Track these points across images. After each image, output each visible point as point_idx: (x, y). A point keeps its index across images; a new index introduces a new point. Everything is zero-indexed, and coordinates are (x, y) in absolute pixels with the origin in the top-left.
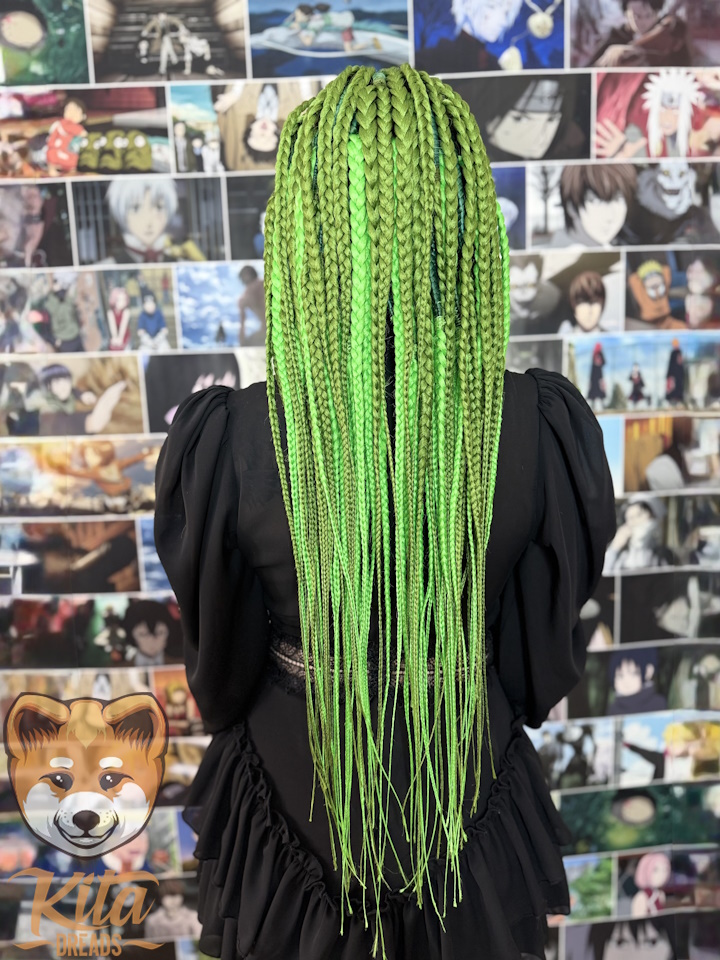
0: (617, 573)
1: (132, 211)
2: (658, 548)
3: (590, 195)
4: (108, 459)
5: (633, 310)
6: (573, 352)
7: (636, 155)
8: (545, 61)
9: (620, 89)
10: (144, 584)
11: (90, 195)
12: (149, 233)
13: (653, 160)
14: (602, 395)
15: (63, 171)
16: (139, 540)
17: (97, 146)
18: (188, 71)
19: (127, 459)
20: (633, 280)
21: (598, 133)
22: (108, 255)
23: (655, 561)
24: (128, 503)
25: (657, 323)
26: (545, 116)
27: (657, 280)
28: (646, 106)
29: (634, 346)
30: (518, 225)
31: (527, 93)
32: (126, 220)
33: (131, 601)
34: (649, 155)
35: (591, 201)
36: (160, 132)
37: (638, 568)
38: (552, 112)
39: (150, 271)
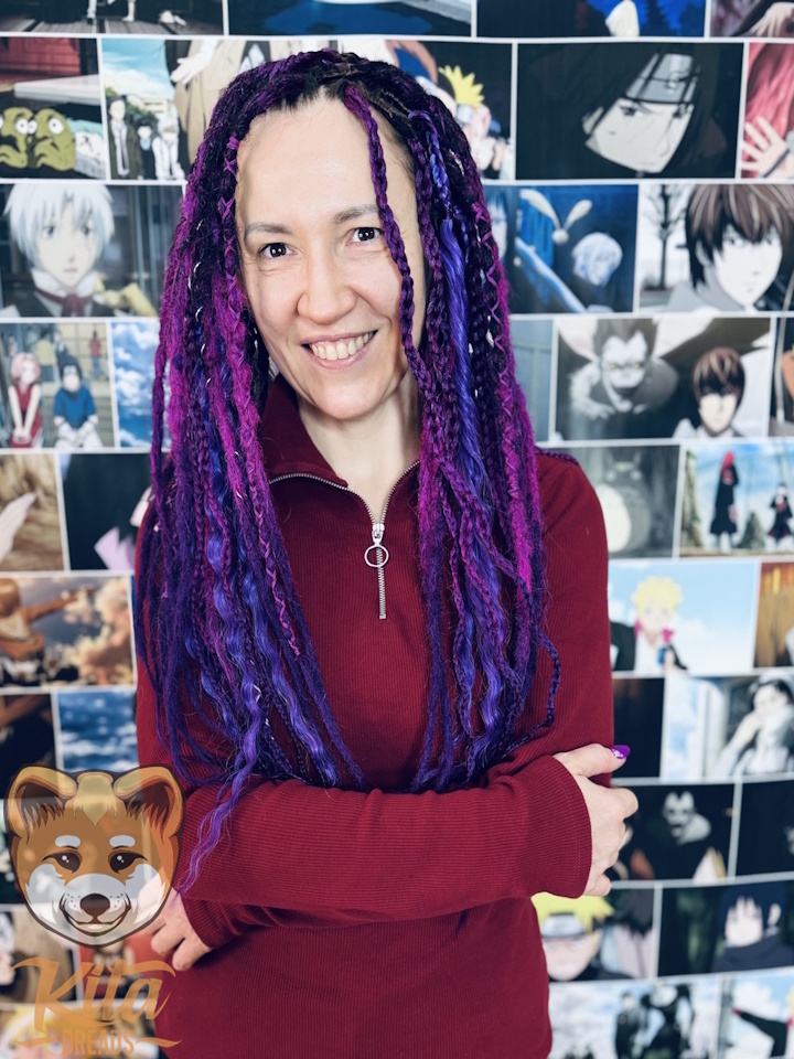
1: (44, 236)
3: (731, 233)
4: (10, 606)
6: (692, 463)
8: (675, 25)
9: (784, 71)
12: (71, 270)
14: (731, 529)
16: (57, 722)
18: (130, 17)
19: (37, 607)
20: (787, 361)
21: (748, 139)
22: (8, 302)
23: (791, 764)
26: (673, 108)
31: (646, 73)
32: (35, 248)
35: (732, 242)
36: (88, 112)
37: (768, 773)
38: (681, 104)
39: (72, 330)
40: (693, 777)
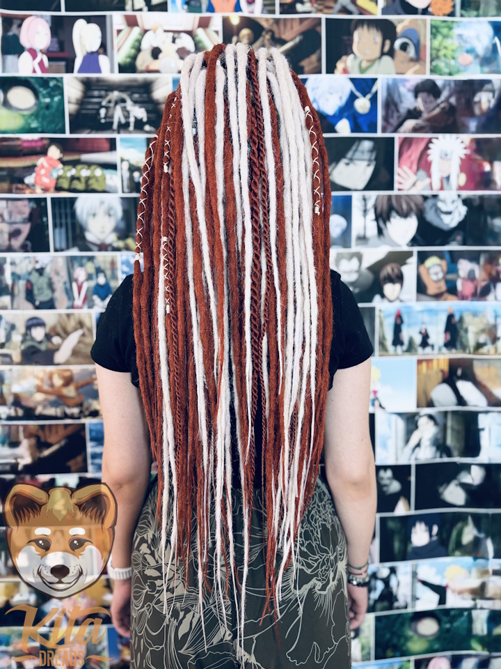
0: (413, 463)
1: (91, 217)
2: (441, 446)
3: (394, 214)
4: (68, 381)
5: (421, 288)
6: (382, 315)
7: (424, 189)
8: (365, 128)
9: (413, 147)
10: (90, 468)
11: (63, 206)
12: (103, 232)
13: (434, 193)
14: (402, 344)
15: (45, 190)
16: (88, 437)
17: (69, 174)
18: (131, 128)
19: (81, 382)
20: (422, 269)
21: (399, 175)
22: (74, 246)
23: (438, 454)
24: (81, 412)
25: (438, 296)
26: (365, 163)
27: (438, 269)
28: (430, 158)
29: (422, 312)
30: (347, 232)
31: (354, 148)
32: (87, 223)
33: (81, 478)
34: (432, 189)
35: (395, 218)
36: (113, 167)
37: (427, 459)
38: (370, 160)
39: (102, 257)
40: (391, 461)
